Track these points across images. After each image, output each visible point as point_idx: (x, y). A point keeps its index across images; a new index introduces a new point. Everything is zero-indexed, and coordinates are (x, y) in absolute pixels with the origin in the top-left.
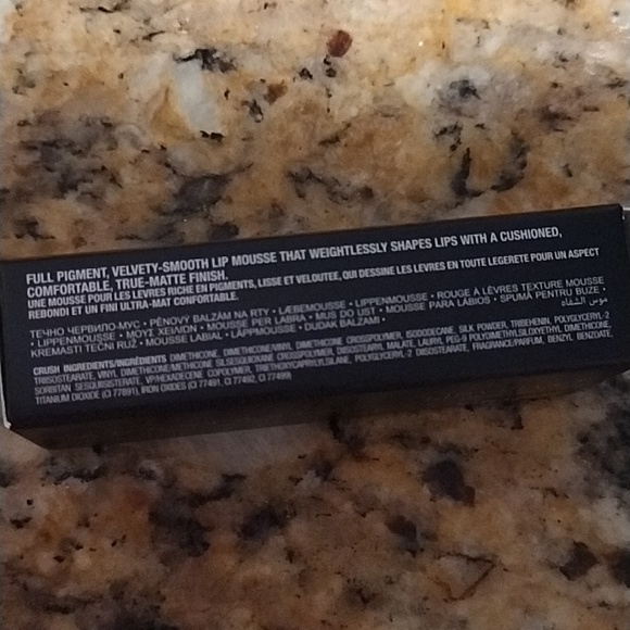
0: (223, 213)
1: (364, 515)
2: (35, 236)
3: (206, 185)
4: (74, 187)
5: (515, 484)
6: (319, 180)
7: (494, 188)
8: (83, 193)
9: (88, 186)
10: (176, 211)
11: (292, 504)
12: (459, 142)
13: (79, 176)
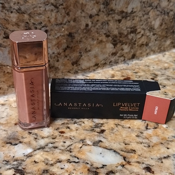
0: (103, 128)
1: (131, 174)
2: (69, 129)
3: (100, 124)
4: (77, 123)
5: (163, 171)
6: (120, 125)
7: (153, 128)
8: (78, 124)
9: (79, 123)
10: (94, 127)
11: (116, 170)
12: (146, 122)
13: (78, 122)
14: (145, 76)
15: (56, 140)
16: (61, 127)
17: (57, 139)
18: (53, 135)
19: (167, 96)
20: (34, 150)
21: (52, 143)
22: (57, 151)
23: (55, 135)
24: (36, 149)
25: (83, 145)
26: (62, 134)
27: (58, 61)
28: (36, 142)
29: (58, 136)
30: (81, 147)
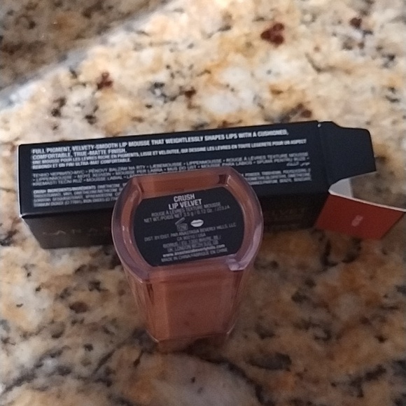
7: (344, 261)
12: (324, 236)
14: (331, 14)
15: (65, 341)
16: (74, 284)
17: (68, 337)
18: (53, 322)
19: (395, 105)
20: (5, 386)
21: (53, 356)
22: (71, 383)
23: (59, 320)
24: (11, 382)
25: (142, 352)
26: (80, 316)
27: (32, 25)
28: (8, 353)
29: (68, 325)
30: (137, 363)
